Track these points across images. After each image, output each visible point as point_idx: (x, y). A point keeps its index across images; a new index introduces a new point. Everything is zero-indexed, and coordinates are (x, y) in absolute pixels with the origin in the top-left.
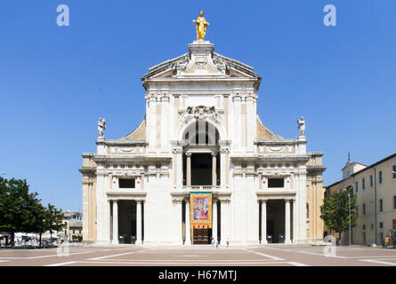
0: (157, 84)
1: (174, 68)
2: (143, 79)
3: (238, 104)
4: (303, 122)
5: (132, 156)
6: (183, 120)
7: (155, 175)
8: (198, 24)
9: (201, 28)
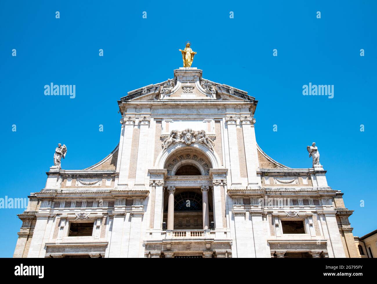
0: (136, 107)
1: (157, 92)
2: (120, 102)
3: (232, 128)
4: (316, 148)
5: (95, 190)
6: (165, 146)
7: (123, 215)
8: (185, 53)
9: (188, 56)
